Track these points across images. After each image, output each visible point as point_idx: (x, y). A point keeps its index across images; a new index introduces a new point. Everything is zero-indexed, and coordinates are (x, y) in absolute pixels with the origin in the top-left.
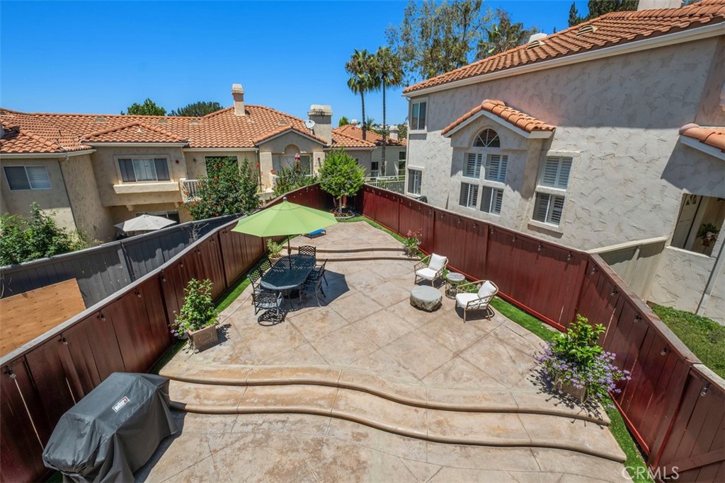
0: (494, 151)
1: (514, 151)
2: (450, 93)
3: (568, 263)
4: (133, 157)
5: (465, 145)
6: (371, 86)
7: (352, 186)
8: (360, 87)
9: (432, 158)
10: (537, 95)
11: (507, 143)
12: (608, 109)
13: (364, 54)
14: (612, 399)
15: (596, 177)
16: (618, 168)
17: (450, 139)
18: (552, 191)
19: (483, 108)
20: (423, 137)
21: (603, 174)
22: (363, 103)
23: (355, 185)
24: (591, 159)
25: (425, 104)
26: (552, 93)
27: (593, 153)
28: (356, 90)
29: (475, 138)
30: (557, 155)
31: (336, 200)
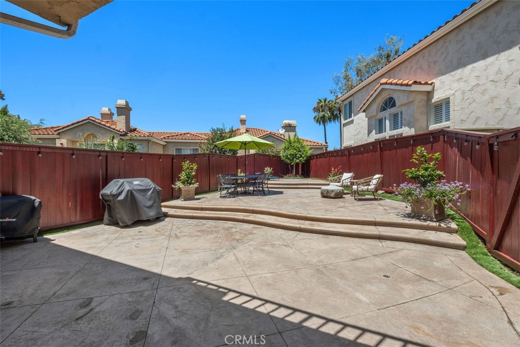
0: (393, 110)
1: (405, 105)
2: (366, 89)
3: (432, 143)
4: (182, 148)
5: (374, 113)
6: (330, 119)
7: (301, 156)
8: (322, 120)
9: (357, 134)
10: (419, 68)
11: (400, 100)
12: (466, 57)
13: (325, 101)
14: (465, 219)
15: (470, 104)
16: (483, 92)
17: (364, 113)
18: (440, 126)
19: (381, 84)
20: (352, 122)
21: (474, 100)
22: (325, 130)
23: (303, 156)
24: (463, 93)
25: (351, 102)
26: (428, 62)
27: (463, 89)
28: (320, 123)
29: (380, 107)
30: (438, 100)
31: (291, 165)
